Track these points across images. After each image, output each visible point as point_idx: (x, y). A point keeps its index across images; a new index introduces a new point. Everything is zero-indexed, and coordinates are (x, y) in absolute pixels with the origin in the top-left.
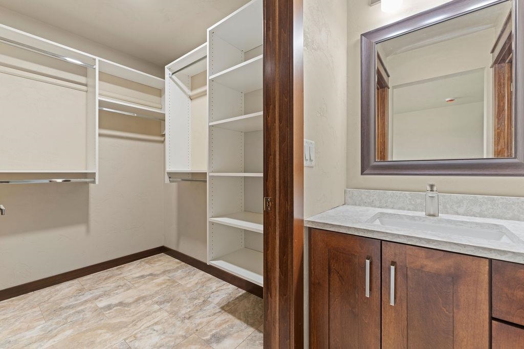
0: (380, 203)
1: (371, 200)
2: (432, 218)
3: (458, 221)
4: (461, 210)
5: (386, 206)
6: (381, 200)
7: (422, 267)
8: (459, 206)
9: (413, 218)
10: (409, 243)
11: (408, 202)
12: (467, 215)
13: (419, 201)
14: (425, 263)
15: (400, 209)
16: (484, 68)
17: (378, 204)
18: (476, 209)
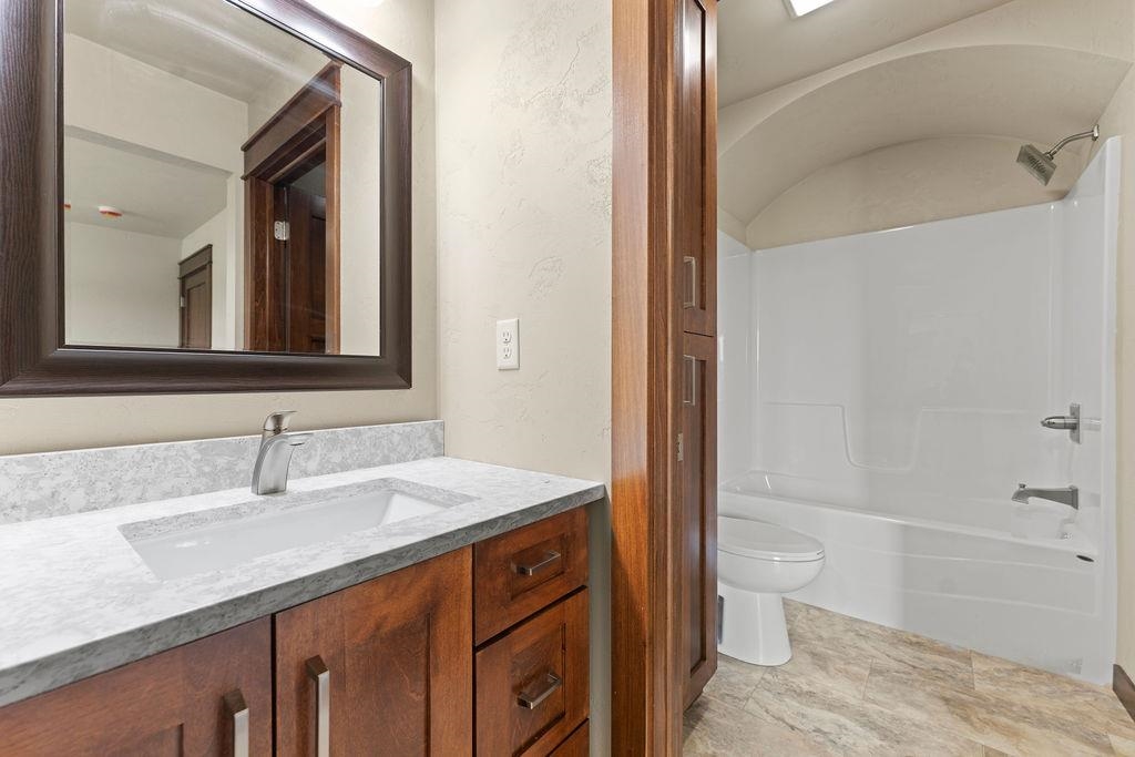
0: (88, 494)
1: (48, 492)
2: (275, 498)
4: (312, 465)
5: (115, 499)
6: (92, 483)
7: (379, 628)
8: (309, 458)
9: (235, 511)
11: (193, 471)
12: (322, 474)
13: (222, 462)
14: (383, 614)
15: (166, 495)
16: (228, 173)
17: (78, 497)
18: (336, 457)
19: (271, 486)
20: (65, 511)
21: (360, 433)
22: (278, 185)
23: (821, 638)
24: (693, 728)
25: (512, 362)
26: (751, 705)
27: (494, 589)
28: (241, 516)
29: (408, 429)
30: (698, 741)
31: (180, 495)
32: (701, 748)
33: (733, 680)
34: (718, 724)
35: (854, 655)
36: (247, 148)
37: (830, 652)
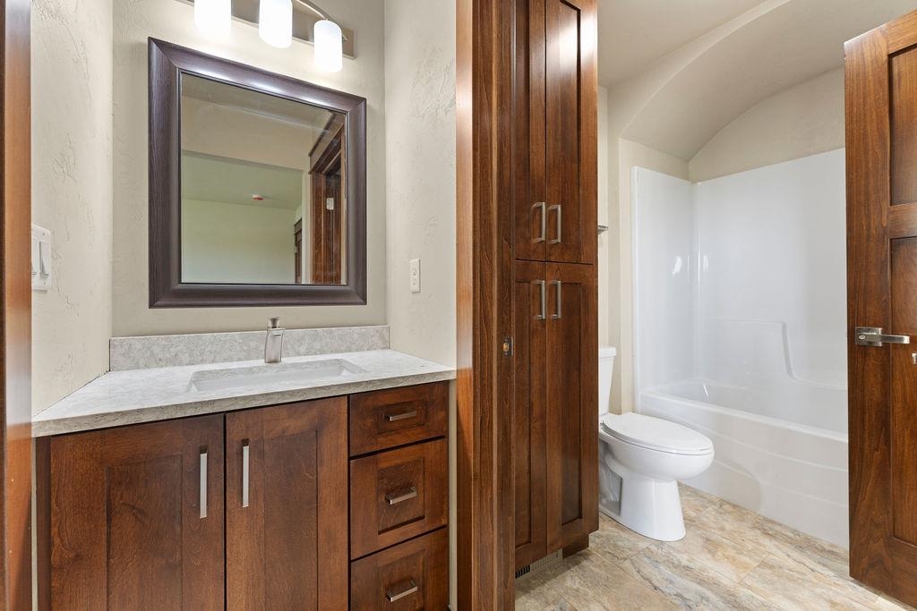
0: (190, 356)
1: (173, 354)
2: (274, 365)
3: (303, 364)
4: (303, 349)
5: (202, 360)
6: (192, 351)
7: (283, 432)
8: (301, 345)
9: (251, 370)
10: (269, 403)
11: (238, 348)
13: (253, 344)
14: (287, 425)
15: (226, 360)
16: (301, 171)
17: (186, 358)
18: (317, 346)
19: (273, 358)
20: (181, 364)
21: (332, 332)
22: (329, 174)
23: (723, 529)
24: (569, 568)
25: (416, 288)
26: (627, 564)
27: (364, 425)
28: (253, 373)
29: (364, 330)
30: (568, 578)
31: (232, 361)
32: (569, 583)
33: (620, 543)
34: (591, 570)
35: (750, 547)
36: (311, 155)
37: (724, 540)
